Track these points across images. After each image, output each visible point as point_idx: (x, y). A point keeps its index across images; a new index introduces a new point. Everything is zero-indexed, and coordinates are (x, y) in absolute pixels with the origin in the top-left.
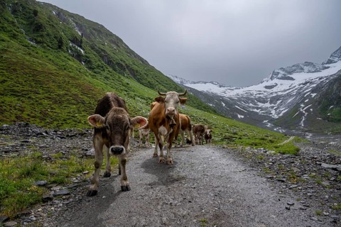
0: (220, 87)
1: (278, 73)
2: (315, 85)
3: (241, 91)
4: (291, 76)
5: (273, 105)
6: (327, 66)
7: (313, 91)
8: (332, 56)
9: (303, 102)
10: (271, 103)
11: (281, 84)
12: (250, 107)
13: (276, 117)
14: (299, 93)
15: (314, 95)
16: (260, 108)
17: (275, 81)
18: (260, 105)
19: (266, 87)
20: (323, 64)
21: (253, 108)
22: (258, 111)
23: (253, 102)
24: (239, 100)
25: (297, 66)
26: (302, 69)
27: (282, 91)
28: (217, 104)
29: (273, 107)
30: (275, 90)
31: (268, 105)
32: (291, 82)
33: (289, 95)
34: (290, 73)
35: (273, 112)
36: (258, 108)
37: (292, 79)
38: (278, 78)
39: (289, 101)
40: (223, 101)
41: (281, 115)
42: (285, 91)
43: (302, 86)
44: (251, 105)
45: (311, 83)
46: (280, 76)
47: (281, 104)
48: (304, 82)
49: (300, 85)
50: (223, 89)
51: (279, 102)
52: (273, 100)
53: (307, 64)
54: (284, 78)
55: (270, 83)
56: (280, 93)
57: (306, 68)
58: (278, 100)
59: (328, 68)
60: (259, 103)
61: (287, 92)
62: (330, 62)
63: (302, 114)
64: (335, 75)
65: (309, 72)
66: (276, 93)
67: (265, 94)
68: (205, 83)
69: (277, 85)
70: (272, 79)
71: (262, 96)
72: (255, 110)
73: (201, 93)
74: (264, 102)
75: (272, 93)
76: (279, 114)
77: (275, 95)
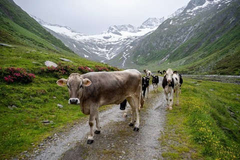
0: (72, 32)
1: (113, 29)
2: (132, 41)
3: (87, 38)
4: (120, 32)
5: (107, 50)
6: (140, 29)
7: (131, 45)
8: (143, 24)
9: (125, 51)
10: (106, 49)
11: (114, 37)
12: (93, 50)
13: (109, 59)
14: (124, 45)
15: (131, 47)
16: (99, 52)
17: (110, 34)
18: (100, 49)
19: (105, 37)
20: (138, 28)
21: (95, 51)
22: (98, 54)
23: (95, 47)
24: (86, 44)
25: (124, 26)
26: (127, 29)
27: (114, 42)
28: (70, 45)
29: (107, 52)
30: (109, 40)
31: (104, 50)
32: (119, 36)
33: (118, 45)
34: (120, 30)
35: (107, 55)
36: (98, 52)
37: (120, 34)
38: (112, 33)
39: (117, 49)
40: (75, 43)
41: (112, 58)
42: (116, 42)
43: (126, 40)
44: (94, 49)
45: (131, 39)
46: (113, 31)
47: (112, 51)
48: (127, 38)
49: (124, 39)
50: (74, 34)
51: (111, 49)
52: (108, 47)
53: (130, 26)
54: (116, 33)
55: (107, 35)
56: (112, 43)
57: (129, 29)
59: (140, 31)
60: (99, 48)
61: (117, 43)
62: (142, 27)
63: (124, 58)
64: (143, 36)
65: (130, 32)
66: (110, 42)
67: (104, 42)
68: (61, 27)
69: (111, 37)
70: (108, 32)
71: (101, 43)
72: (96, 53)
73: (57, 34)
74: (102, 48)
75: (108, 42)
76: (111, 57)
77: (109, 44)
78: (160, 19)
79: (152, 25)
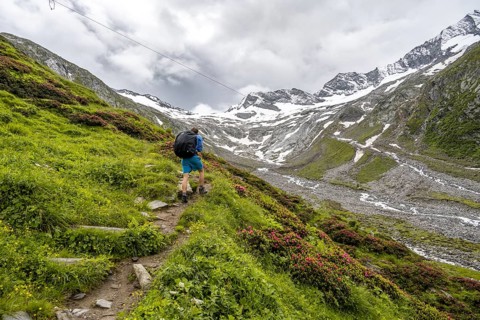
0: (162, 105)
1: (256, 98)
4: (275, 105)
5: (254, 142)
8: (325, 86)
10: (252, 137)
11: (262, 114)
12: (214, 140)
16: (235, 144)
17: (251, 109)
18: (233, 139)
19: (239, 115)
22: (231, 149)
23: (218, 132)
25: (282, 92)
26: (288, 98)
29: (257, 146)
30: (252, 119)
31: (245, 141)
32: (277, 113)
33: (285, 128)
34: (273, 101)
35: (259, 154)
36: (231, 144)
37: (277, 109)
38: (257, 105)
39: (288, 136)
41: (281, 159)
43: (299, 116)
44: (215, 137)
46: (258, 102)
47: (271, 142)
49: (296, 115)
51: (266, 138)
52: (257, 133)
53: (296, 92)
54: (265, 106)
55: (243, 110)
56: (264, 125)
57: (294, 98)
58: (264, 134)
59: (323, 101)
60: (231, 137)
61: (277, 123)
62: (323, 94)
65: (298, 103)
66: (258, 123)
67: (239, 124)
69: (255, 113)
70: (245, 106)
71: (234, 126)
72: (226, 147)
74: (239, 135)
75: (252, 124)
76: (274, 158)
77: (256, 126)
78: (367, 75)
79: (348, 88)
